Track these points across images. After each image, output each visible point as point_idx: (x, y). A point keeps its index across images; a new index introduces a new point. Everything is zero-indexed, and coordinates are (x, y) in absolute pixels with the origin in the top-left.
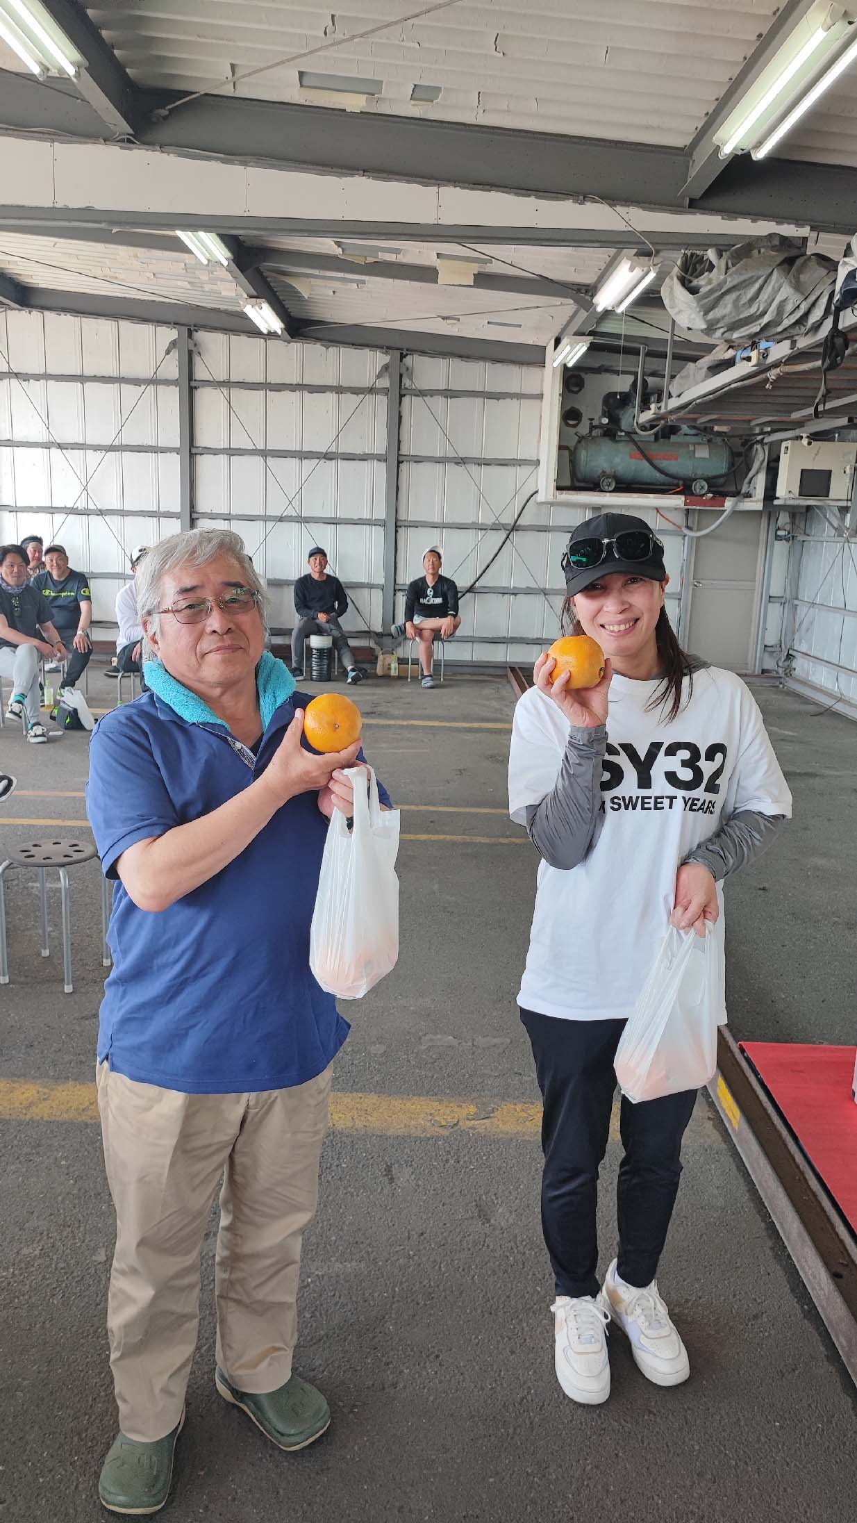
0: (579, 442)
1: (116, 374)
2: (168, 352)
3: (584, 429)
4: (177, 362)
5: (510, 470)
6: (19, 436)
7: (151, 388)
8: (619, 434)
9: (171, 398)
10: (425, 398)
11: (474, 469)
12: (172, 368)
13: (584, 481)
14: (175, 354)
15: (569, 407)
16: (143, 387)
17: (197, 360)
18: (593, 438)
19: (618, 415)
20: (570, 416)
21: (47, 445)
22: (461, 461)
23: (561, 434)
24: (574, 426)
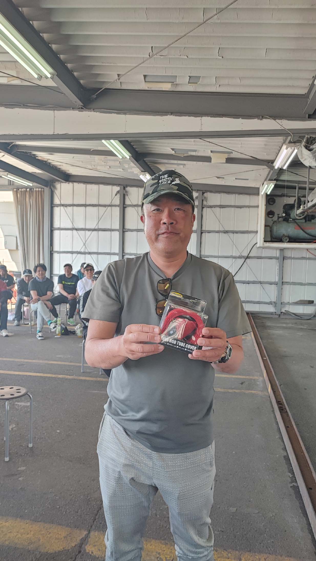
0: (273, 223)
1: (97, 204)
2: (116, 195)
3: (275, 218)
4: (119, 199)
5: (246, 235)
6: (62, 226)
7: (109, 208)
8: (290, 219)
9: (117, 211)
10: (212, 209)
11: (231, 235)
12: (117, 201)
13: (276, 238)
14: (118, 196)
15: (269, 210)
16: (107, 207)
17: (127, 197)
18: (279, 222)
19: (289, 212)
20: (269, 213)
21: (72, 229)
22: (226, 232)
23: (266, 221)
24: (272, 217)
